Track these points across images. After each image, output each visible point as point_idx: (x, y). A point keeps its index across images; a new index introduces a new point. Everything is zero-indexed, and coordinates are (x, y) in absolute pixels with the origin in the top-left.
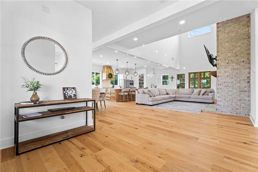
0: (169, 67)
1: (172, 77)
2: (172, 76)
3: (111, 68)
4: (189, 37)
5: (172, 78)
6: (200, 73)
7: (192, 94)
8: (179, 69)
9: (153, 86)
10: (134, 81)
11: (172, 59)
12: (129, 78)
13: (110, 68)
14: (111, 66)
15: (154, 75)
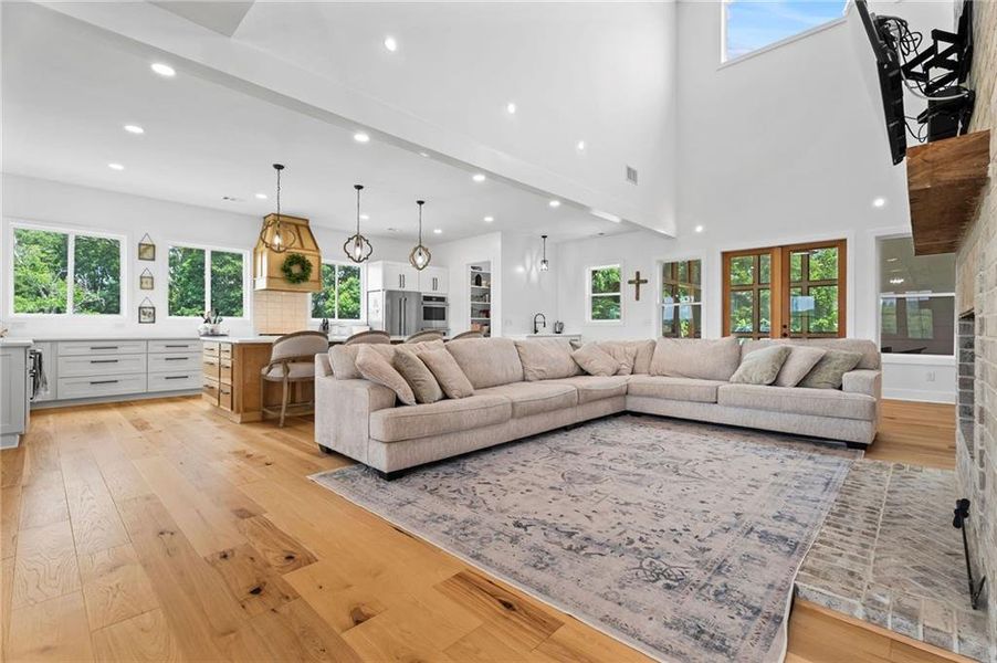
0: (624, 222)
1: (634, 278)
2: (638, 274)
3: (303, 232)
4: (723, 60)
5: (638, 281)
6: (786, 250)
7: (728, 370)
8: (673, 235)
9: (540, 326)
10: (451, 301)
11: (629, 177)
12: (420, 283)
13: (297, 226)
14: (307, 221)
15: (544, 266)
